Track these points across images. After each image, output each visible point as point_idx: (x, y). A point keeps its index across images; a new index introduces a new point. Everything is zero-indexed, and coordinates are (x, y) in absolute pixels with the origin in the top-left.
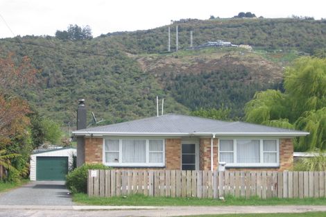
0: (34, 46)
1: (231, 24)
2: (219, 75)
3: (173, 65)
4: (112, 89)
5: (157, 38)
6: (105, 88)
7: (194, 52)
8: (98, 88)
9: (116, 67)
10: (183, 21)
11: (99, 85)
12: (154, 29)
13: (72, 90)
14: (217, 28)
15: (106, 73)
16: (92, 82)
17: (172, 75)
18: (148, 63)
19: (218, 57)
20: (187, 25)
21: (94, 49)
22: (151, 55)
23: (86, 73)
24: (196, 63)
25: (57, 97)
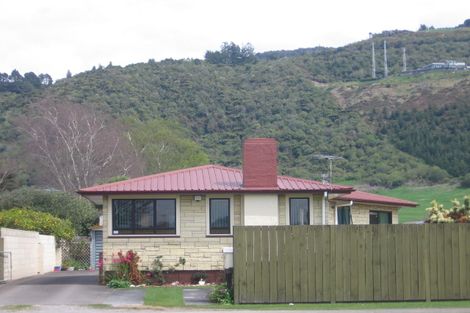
0: (180, 74)
1: (459, 36)
2: (457, 111)
3: (385, 97)
4: (300, 133)
5: (353, 58)
6: (290, 132)
7: (412, 79)
8: (280, 133)
9: (302, 102)
10: (386, 34)
11: (281, 128)
12: (346, 47)
13: (241, 136)
14: (439, 43)
15: (289, 111)
16: (270, 124)
17: (384, 112)
18: (347, 95)
19: (450, 84)
20: (395, 39)
21: (265, 77)
22: (348, 84)
23: (260, 111)
24: (418, 94)
25: (220, 146)
